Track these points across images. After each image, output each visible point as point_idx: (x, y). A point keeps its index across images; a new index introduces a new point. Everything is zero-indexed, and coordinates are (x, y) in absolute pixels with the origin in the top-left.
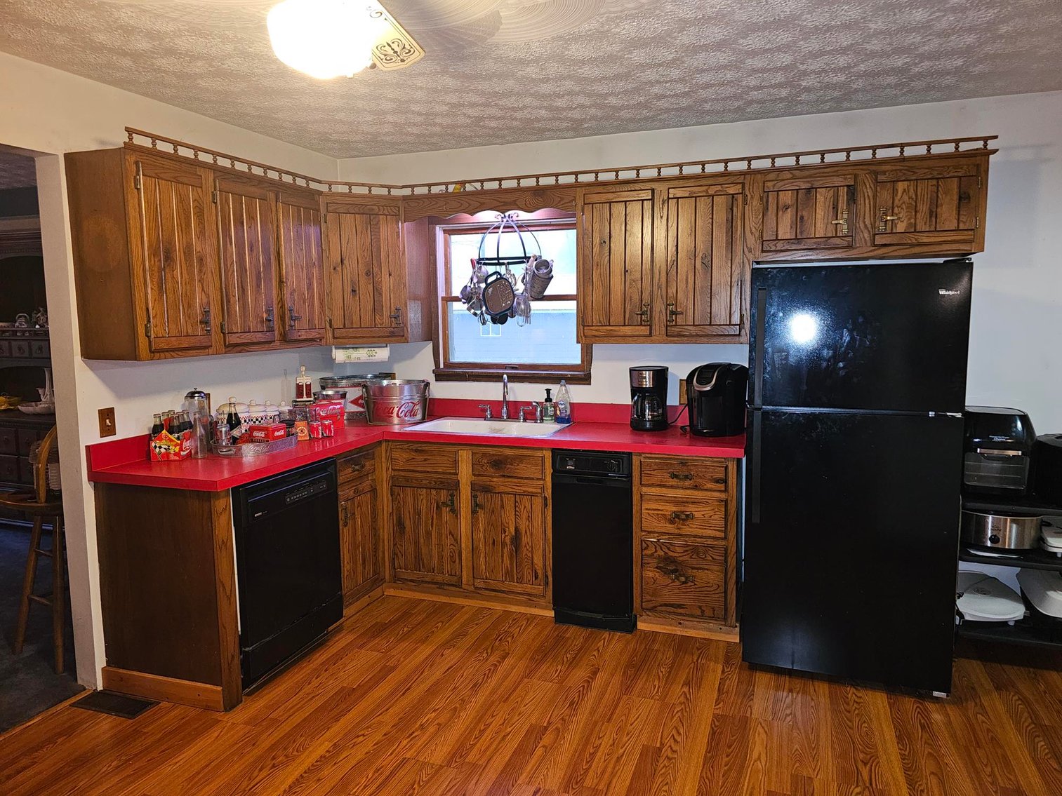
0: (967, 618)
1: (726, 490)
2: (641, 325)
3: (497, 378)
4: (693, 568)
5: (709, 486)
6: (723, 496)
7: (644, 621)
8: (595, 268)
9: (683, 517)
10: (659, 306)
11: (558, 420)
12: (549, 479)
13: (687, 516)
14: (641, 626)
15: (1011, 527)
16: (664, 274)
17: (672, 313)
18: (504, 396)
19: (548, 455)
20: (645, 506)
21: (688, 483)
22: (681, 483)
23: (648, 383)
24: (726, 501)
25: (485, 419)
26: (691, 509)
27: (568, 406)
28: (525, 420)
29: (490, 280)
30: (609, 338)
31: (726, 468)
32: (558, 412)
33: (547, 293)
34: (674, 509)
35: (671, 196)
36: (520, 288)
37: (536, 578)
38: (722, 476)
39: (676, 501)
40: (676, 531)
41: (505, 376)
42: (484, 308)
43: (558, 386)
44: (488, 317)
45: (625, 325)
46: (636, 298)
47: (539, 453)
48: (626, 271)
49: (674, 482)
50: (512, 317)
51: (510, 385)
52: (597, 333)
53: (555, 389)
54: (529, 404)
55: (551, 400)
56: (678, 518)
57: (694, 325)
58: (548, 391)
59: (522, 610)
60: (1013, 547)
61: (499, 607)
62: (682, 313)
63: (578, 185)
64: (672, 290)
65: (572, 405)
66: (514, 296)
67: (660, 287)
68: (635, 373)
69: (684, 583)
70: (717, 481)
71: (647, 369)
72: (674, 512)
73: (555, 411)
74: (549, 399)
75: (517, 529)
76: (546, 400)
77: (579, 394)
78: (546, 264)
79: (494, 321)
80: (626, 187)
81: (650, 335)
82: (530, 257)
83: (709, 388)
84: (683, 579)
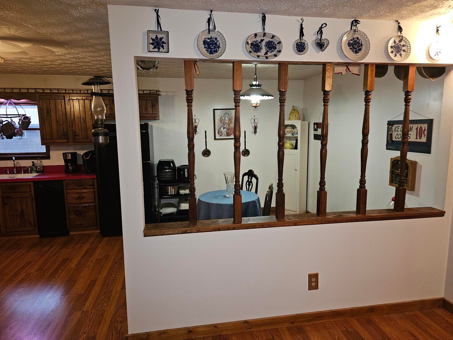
0: (163, 214)
1: (94, 188)
2: (64, 139)
3: (11, 159)
4: (85, 212)
5: (89, 187)
6: (93, 190)
7: (71, 232)
8: (46, 120)
9: (81, 197)
10: (70, 133)
11: (37, 172)
12: (33, 191)
13: (82, 197)
14: (71, 233)
15: (172, 189)
16: (71, 123)
17: (75, 135)
18: (15, 165)
19: (32, 183)
20: (68, 196)
21: (82, 187)
22: (79, 188)
23: (69, 157)
24: (94, 191)
25: (7, 174)
26: (83, 195)
27: (41, 167)
28: (24, 173)
29: (4, 123)
30: (54, 143)
31: (93, 181)
32: (38, 169)
33: (29, 128)
34: (78, 195)
35: (70, 99)
36: (17, 126)
37: (31, 225)
38: (92, 184)
39: (78, 193)
40: (80, 202)
41: (14, 158)
42: (2, 134)
43: (37, 160)
44: (4, 137)
45: (59, 139)
46: (62, 131)
47: (29, 183)
48: (57, 122)
49: (77, 187)
50: (15, 136)
51: (16, 161)
52: (48, 142)
53: (35, 161)
54: (26, 167)
55: (34, 165)
56: (79, 198)
57: (82, 139)
58: (33, 162)
59: (27, 237)
60: (173, 194)
61: (17, 237)
62: (78, 135)
63: (36, 92)
64: (74, 128)
65: (43, 167)
66: (15, 128)
67: (70, 127)
68: (65, 155)
69: (83, 217)
70: (91, 185)
71: (69, 153)
72: (78, 196)
73: (37, 169)
74: (33, 165)
75: (22, 210)
76: (32, 165)
77: (46, 163)
78: (27, 118)
79: (7, 138)
80: (54, 95)
81: (68, 142)
82: (21, 115)
83: (88, 158)
84: (83, 216)
